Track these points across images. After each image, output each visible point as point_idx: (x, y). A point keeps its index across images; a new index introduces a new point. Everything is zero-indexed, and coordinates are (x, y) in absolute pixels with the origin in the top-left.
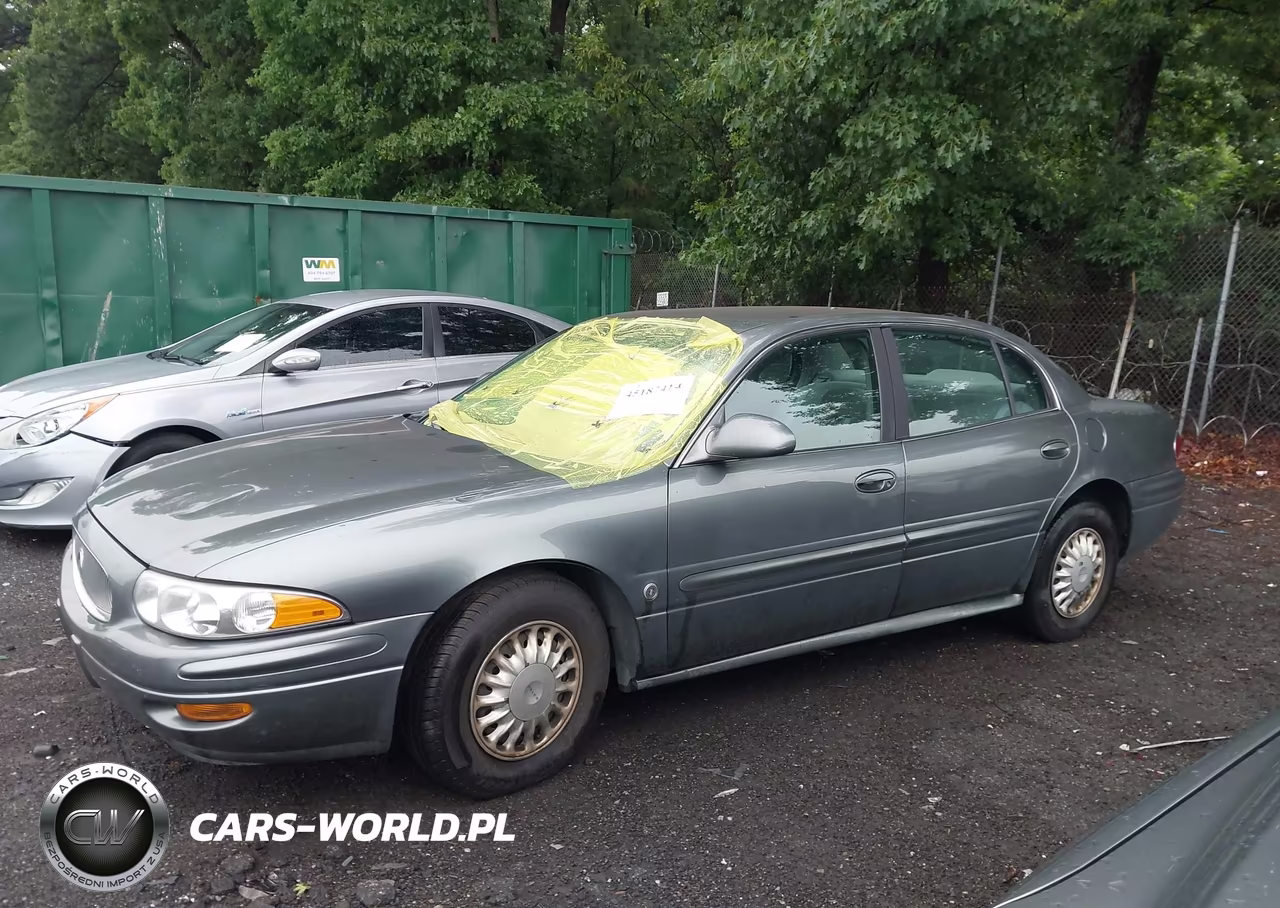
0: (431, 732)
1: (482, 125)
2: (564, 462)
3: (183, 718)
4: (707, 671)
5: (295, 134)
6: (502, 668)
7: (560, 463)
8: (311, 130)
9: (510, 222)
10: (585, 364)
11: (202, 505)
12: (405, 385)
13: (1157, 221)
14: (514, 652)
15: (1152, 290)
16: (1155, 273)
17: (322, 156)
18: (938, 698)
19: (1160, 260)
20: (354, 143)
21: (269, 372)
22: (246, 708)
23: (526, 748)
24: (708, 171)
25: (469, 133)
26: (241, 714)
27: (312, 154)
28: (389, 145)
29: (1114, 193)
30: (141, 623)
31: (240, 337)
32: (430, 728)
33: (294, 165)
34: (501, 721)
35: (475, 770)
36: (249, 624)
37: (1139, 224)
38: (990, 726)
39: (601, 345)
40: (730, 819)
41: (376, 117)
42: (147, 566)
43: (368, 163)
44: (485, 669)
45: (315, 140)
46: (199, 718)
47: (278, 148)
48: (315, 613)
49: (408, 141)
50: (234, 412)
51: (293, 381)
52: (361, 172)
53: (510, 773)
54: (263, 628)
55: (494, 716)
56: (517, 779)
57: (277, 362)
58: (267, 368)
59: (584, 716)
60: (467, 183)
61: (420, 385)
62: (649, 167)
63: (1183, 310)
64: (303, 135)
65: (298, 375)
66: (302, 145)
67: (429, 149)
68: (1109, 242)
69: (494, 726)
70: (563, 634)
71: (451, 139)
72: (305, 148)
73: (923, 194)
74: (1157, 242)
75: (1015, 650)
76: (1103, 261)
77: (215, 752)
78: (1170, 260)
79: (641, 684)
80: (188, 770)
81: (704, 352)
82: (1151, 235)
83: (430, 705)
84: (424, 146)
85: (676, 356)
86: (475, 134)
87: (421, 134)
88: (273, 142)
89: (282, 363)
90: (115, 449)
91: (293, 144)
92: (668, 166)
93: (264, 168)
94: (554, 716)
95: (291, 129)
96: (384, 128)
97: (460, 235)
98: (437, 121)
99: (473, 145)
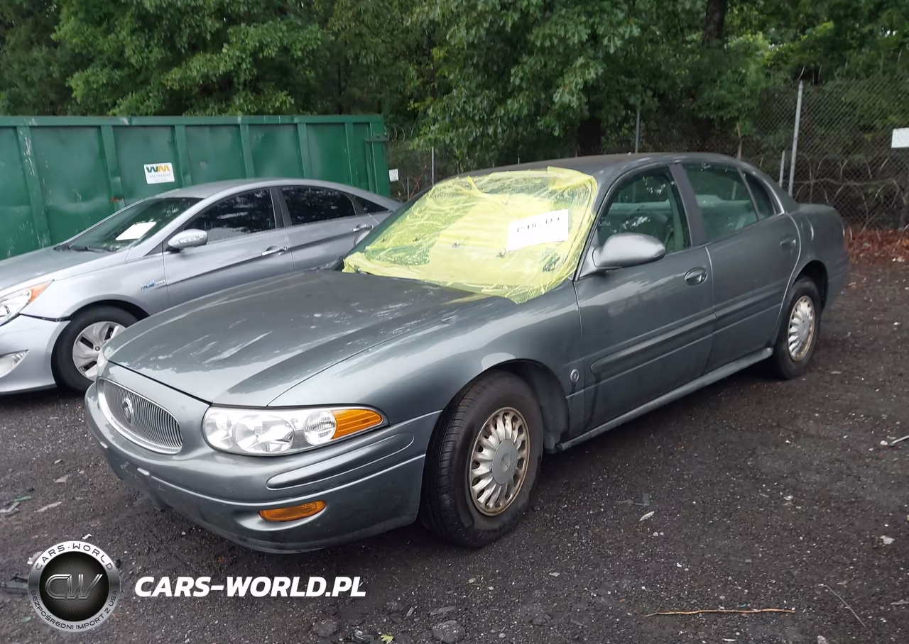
0: (448, 502)
1: (244, 56)
2: (495, 285)
3: (266, 521)
4: (602, 431)
5: (93, 74)
6: (485, 446)
7: (492, 287)
8: (106, 70)
9: (296, 125)
10: (466, 212)
11: (233, 351)
12: (267, 250)
13: (746, 87)
14: (490, 433)
15: (747, 135)
16: (747, 123)
17: (117, 90)
18: (741, 427)
19: (750, 113)
20: (141, 78)
21: (166, 250)
22: (319, 505)
23: (501, 504)
24: (418, 78)
25: (235, 63)
26: (316, 511)
27: (110, 88)
28: (174, 77)
29: (714, 70)
30: (213, 450)
31: (133, 227)
32: (447, 499)
33: (96, 98)
34: (488, 487)
35: (476, 526)
36: (314, 439)
37: (733, 89)
38: (787, 441)
39: (472, 198)
40: (662, 534)
41: (159, 56)
42: (211, 404)
43: (156, 93)
44: (475, 450)
45: (110, 78)
46: (282, 519)
47: (82, 86)
48: (364, 422)
49: (189, 72)
50: (145, 285)
51: (185, 257)
52: (151, 100)
53: (496, 525)
54: (327, 439)
55: (483, 484)
56: (500, 529)
57: (173, 242)
58: (165, 247)
59: (534, 474)
60: (238, 101)
61: (278, 249)
62: (375, 78)
63: (768, 146)
64: (99, 75)
65: (187, 251)
66: (101, 83)
67: (206, 77)
68: (715, 105)
69: (482, 491)
70: (517, 416)
71: (222, 69)
72: (103, 85)
73: (597, 74)
74: (747, 102)
75: (767, 388)
76: (712, 117)
77: (290, 545)
78: (757, 113)
79: (565, 446)
80: (236, 562)
81: (566, 192)
82: (742, 96)
83: (444, 481)
84: (202, 76)
85: (544, 197)
86: (239, 64)
87: (198, 66)
88: (77, 82)
89: (178, 243)
90: (58, 323)
91: (93, 83)
92: (387, 76)
93: (70, 103)
94: (516, 477)
95: (89, 71)
96: (166, 65)
97: (260, 137)
98: (208, 56)
99: (239, 72)
